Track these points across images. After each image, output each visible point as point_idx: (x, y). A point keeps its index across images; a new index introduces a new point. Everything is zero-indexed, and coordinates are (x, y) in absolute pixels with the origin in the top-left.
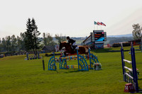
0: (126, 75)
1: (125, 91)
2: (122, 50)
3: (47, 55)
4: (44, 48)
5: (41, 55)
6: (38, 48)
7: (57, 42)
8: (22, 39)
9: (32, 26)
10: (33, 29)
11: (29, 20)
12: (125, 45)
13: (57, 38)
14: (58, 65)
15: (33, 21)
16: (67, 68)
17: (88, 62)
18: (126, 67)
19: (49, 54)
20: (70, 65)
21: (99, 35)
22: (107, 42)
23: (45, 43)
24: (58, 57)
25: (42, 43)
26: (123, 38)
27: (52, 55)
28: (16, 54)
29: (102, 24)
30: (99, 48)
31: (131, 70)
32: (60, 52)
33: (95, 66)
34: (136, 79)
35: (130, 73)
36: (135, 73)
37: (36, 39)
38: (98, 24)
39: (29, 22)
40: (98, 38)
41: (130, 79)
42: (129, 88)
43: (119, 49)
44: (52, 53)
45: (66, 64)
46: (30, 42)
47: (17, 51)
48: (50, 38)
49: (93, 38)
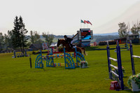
0: (111, 73)
1: (111, 88)
2: (108, 49)
3: (34, 53)
4: (32, 46)
5: (28, 53)
6: (26, 46)
7: (44, 40)
8: (10, 37)
9: (19, 24)
10: (21, 27)
11: (17, 18)
12: (110, 43)
13: (44, 36)
14: (45, 63)
15: (21, 19)
16: (54, 66)
17: (75, 60)
18: (111, 65)
19: (36, 52)
20: (56, 63)
21: (86, 33)
22: (94, 40)
23: (32, 41)
24: (45, 55)
25: (29, 41)
26: (109, 37)
27: (39, 53)
28: (4, 52)
29: (88, 22)
30: (86, 46)
31: (116, 68)
32: (47, 50)
33: (82, 64)
34: (121, 77)
35: (116, 71)
36: (120, 71)
37: (23, 37)
38: (85, 22)
39: (17, 20)
40: (85, 37)
41: (116, 77)
42: (114, 86)
43: (105, 47)
44: (39, 51)
45: (53, 62)
46: (17, 40)
47: (4, 49)
48: (37, 36)
49: (80, 36)
